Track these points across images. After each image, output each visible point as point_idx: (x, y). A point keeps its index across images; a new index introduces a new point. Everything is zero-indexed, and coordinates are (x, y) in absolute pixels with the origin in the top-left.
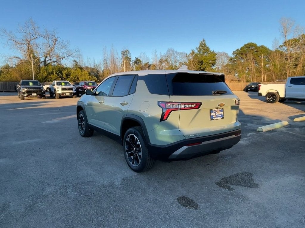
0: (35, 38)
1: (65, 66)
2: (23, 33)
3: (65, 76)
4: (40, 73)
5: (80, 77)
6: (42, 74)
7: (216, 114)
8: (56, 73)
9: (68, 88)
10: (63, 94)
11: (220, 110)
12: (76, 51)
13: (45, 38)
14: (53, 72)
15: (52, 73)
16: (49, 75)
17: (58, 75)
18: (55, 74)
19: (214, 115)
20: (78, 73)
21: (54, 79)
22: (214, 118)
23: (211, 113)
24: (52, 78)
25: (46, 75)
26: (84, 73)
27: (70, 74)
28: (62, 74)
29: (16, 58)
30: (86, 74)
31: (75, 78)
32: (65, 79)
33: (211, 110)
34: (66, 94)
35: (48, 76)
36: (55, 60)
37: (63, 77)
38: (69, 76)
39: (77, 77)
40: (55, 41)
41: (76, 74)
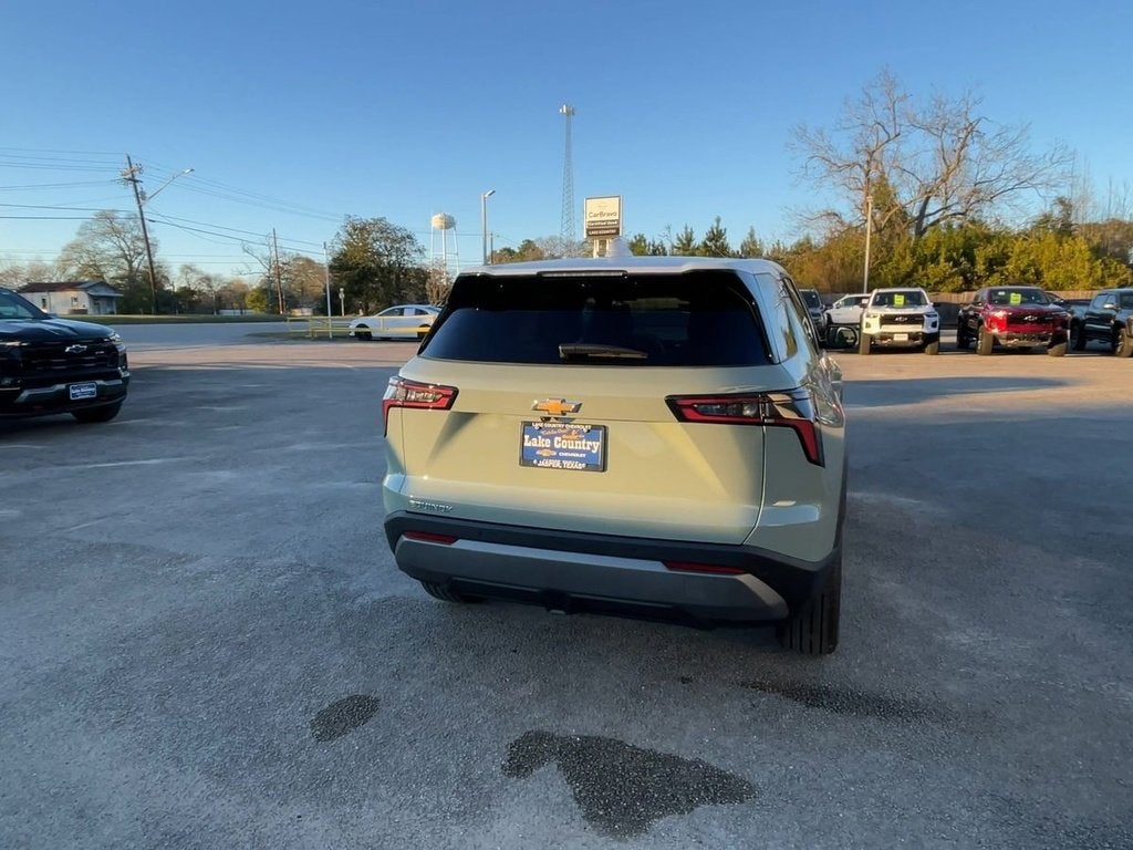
0: (892, 136)
1: (993, 228)
2: (854, 127)
3: (983, 267)
4: (890, 260)
5: (1049, 268)
6: (898, 262)
7: (557, 446)
8: (948, 260)
9: (903, 316)
10: (884, 337)
11: (580, 432)
12: (1055, 159)
13: (933, 130)
14: (939, 255)
15: (934, 259)
16: (920, 268)
17: (957, 264)
18: (942, 260)
19: (541, 449)
20: (1043, 253)
21: (937, 279)
22: (540, 458)
23: (527, 437)
24: (928, 278)
25: (908, 266)
26: (1067, 252)
27: (1008, 258)
28: (972, 261)
29: (829, 214)
30: (1077, 254)
31: (1023, 273)
32: (979, 277)
33: (528, 424)
34: (897, 338)
35: (917, 271)
36: (958, 208)
37: (972, 273)
38: (1003, 264)
39: (1036, 270)
40: (962, 135)
41: (1032, 258)
